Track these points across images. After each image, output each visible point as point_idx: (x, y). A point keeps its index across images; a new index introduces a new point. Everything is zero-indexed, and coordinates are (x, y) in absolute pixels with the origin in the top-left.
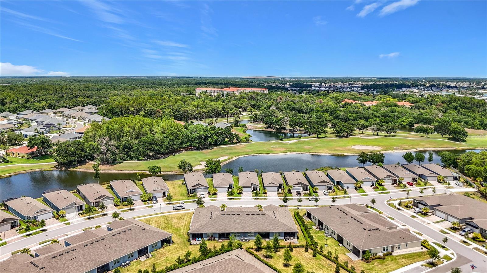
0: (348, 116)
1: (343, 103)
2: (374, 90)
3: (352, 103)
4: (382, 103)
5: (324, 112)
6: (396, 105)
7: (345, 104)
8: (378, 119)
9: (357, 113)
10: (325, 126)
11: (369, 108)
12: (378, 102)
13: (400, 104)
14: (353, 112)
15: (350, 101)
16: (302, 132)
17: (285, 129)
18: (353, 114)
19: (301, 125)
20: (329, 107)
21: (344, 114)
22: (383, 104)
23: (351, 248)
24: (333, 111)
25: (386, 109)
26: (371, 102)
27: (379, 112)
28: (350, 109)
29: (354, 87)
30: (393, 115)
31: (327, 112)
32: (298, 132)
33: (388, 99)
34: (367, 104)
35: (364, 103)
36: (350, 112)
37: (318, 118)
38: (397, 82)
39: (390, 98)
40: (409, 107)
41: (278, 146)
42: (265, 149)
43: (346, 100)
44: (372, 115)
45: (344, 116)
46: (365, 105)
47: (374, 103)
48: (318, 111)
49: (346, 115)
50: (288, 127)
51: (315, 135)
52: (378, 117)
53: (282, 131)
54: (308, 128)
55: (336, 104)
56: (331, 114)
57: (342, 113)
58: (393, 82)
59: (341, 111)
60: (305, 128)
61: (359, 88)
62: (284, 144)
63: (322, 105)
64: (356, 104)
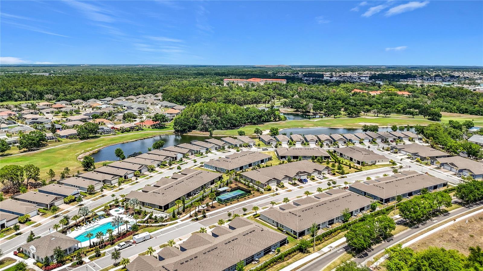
0: (357, 103)
1: (353, 92)
2: (381, 80)
3: (360, 92)
4: (384, 93)
5: (337, 99)
6: (396, 95)
7: (354, 93)
8: (379, 105)
9: (363, 100)
10: (340, 110)
11: (374, 97)
12: (381, 91)
13: (400, 93)
14: (361, 100)
15: (358, 91)
16: (322, 115)
17: (309, 112)
18: (361, 101)
19: (321, 109)
20: (341, 96)
21: (353, 101)
22: (386, 94)
23: (356, 161)
24: (345, 99)
25: (387, 98)
26: (376, 92)
27: (381, 100)
28: (358, 97)
29: (362, 77)
30: (391, 102)
31: (340, 100)
32: (319, 114)
33: (390, 89)
34: (372, 93)
35: (370, 93)
36: (358, 100)
37: (333, 104)
38: (404, 72)
39: (393, 88)
40: (407, 96)
41: (308, 123)
42: (299, 125)
43: (355, 90)
44: (376, 102)
45: (353, 103)
46: (371, 94)
47: (378, 92)
48: (332, 99)
49: (355, 102)
50: (312, 111)
51: (333, 116)
52: (380, 104)
53: (307, 114)
54: (326, 111)
55: (347, 93)
56: (343, 101)
57: (352, 101)
58: (400, 72)
59: (351, 99)
60: (324, 111)
61: (367, 78)
62: (311, 121)
63: (335, 94)
64: (363, 93)
